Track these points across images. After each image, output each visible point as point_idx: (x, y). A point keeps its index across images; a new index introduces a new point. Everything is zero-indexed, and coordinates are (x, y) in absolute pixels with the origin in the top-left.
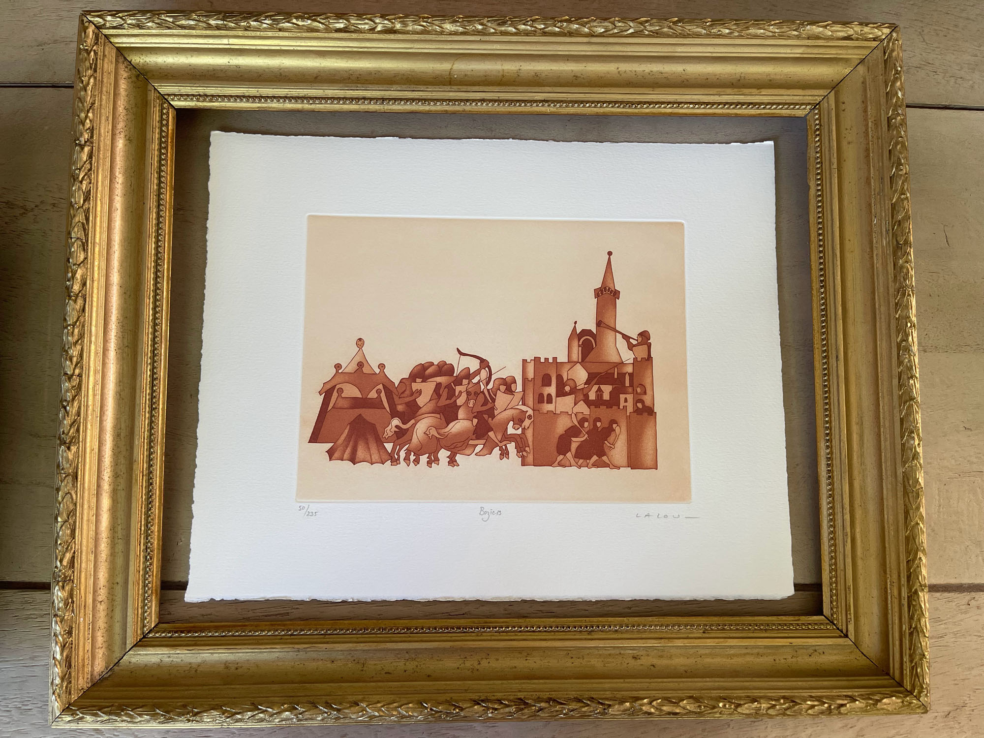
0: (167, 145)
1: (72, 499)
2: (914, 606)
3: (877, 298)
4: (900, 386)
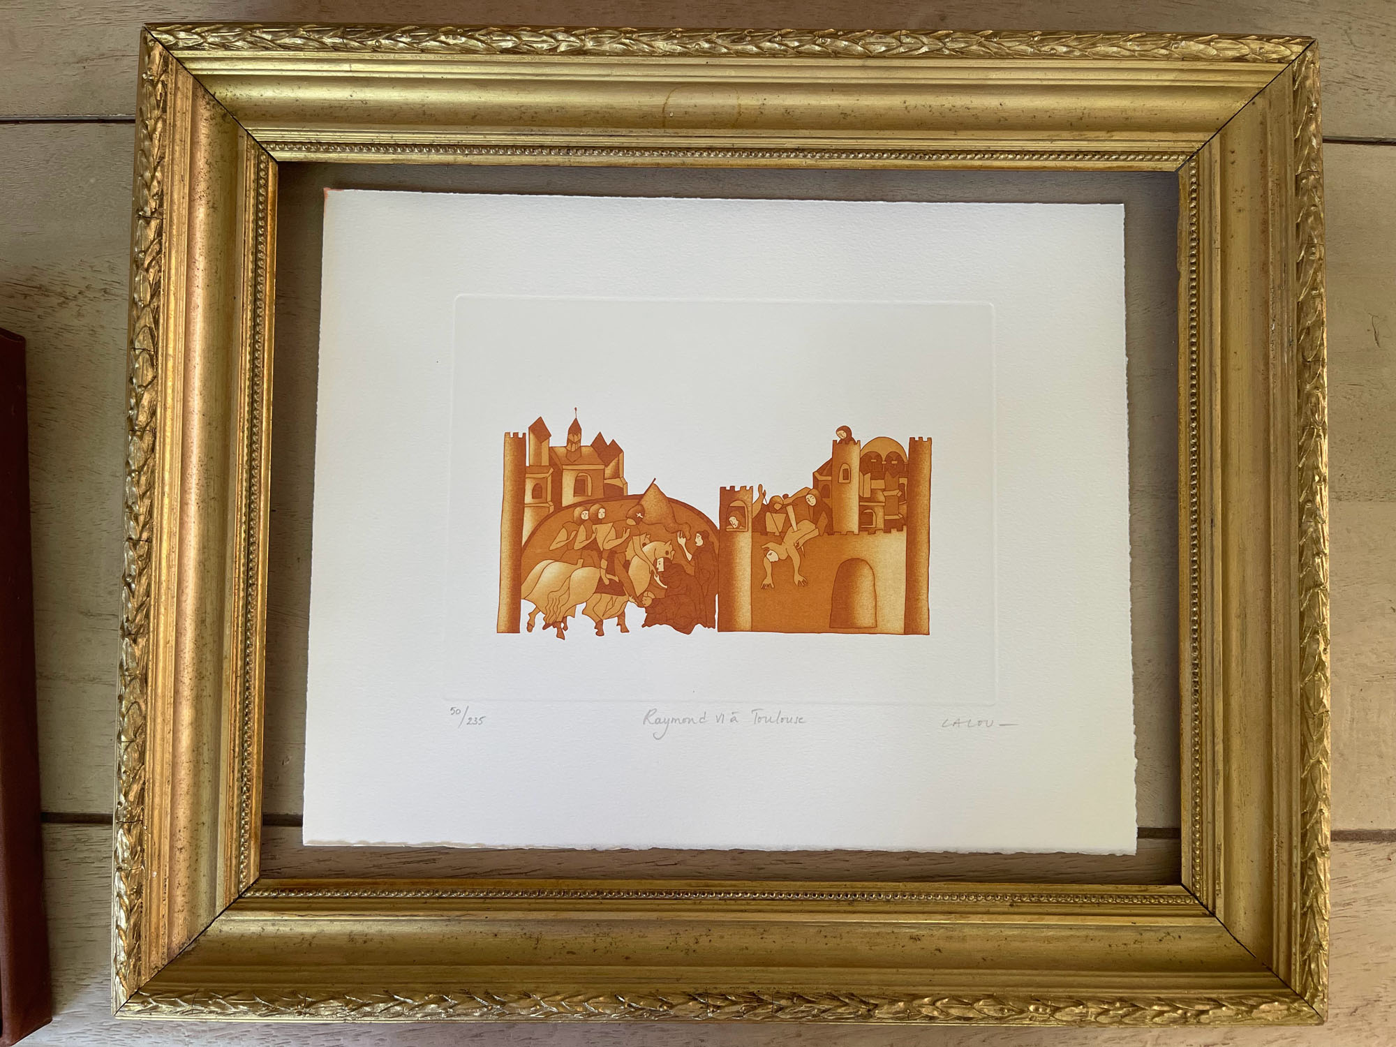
0: (267, 214)
1: (141, 711)
3: (1272, 438)
4: (1301, 566)
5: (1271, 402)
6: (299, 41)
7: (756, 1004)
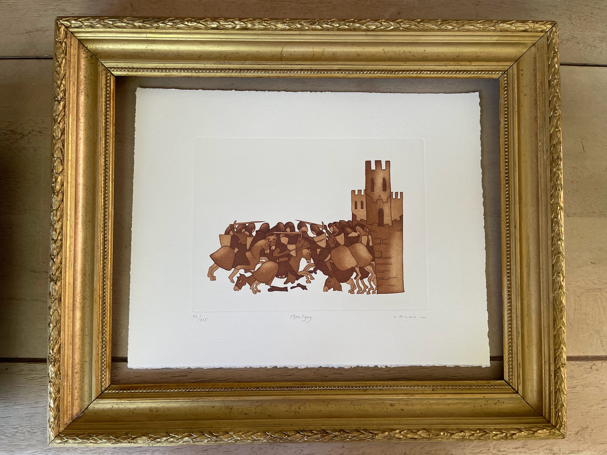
0: (110, 99)
1: (59, 313)
2: (558, 376)
3: (540, 191)
4: (553, 245)
5: (539, 175)
6: (124, 24)
7: (325, 435)
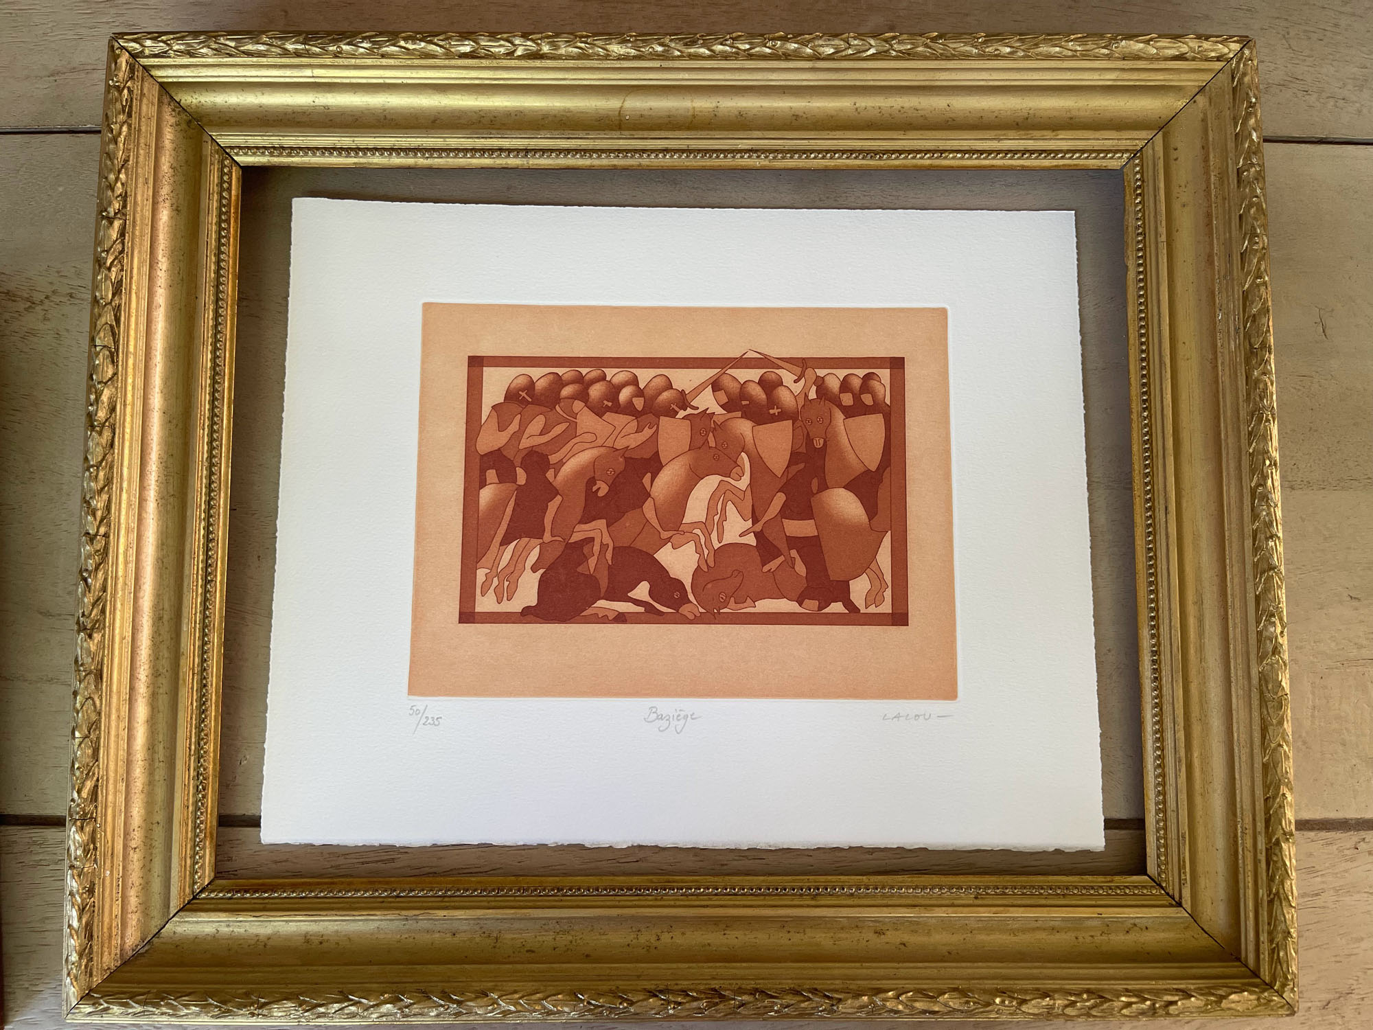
0: (230, 217)
1: (95, 707)
3: (1222, 425)
5: (1221, 388)
6: (262, 48)
7: (717, 1000)
